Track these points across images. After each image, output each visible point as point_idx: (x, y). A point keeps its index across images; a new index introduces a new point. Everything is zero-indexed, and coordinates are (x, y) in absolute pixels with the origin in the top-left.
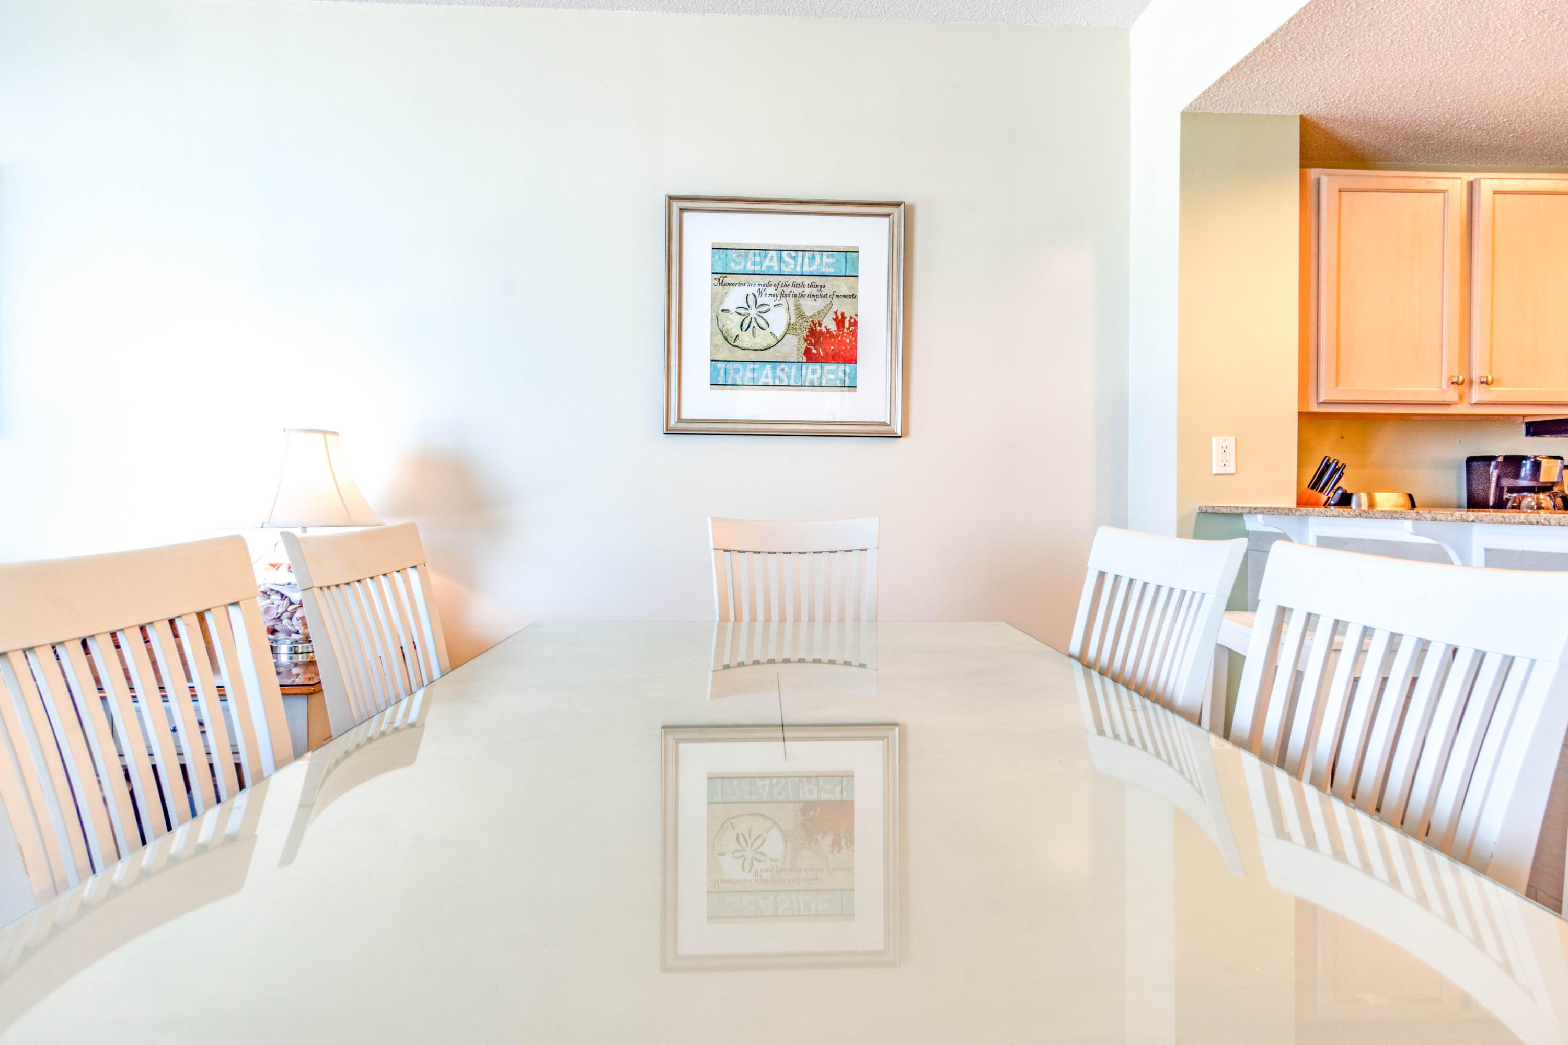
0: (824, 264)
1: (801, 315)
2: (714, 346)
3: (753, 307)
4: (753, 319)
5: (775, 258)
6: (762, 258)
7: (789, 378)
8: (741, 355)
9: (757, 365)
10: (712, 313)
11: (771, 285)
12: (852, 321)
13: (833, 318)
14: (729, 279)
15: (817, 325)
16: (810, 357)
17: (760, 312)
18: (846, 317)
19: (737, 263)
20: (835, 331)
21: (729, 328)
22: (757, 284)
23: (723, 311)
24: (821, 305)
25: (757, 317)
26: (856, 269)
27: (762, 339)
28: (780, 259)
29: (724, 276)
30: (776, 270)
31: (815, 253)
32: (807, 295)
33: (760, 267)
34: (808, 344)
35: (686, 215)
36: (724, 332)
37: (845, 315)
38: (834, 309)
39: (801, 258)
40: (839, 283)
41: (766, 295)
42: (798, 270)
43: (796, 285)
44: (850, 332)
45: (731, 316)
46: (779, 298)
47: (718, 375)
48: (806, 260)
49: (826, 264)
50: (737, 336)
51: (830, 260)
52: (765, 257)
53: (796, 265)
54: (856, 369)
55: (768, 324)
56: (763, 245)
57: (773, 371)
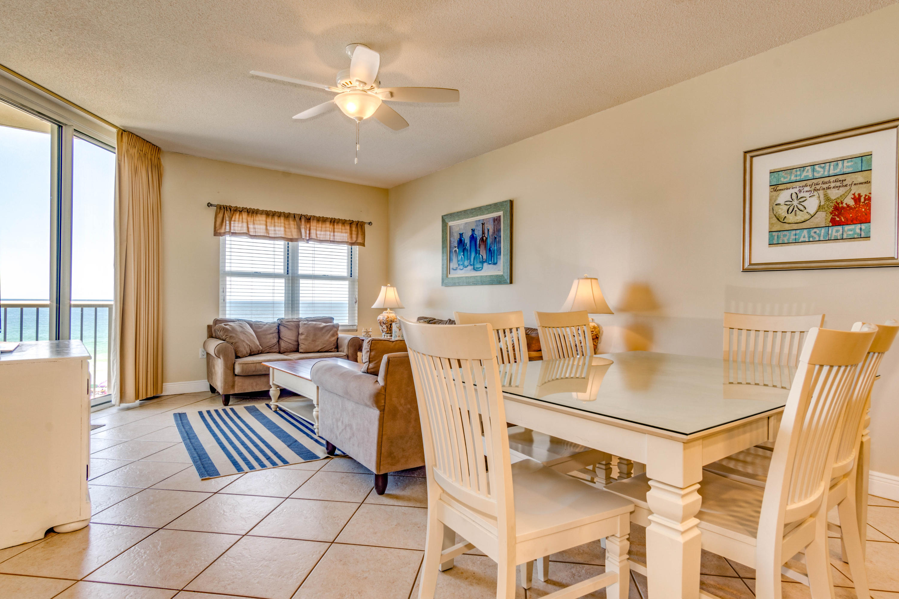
0: (845, 167)
1: (827, 199)
2: (771, 224)
3: (795, 200)
4: (795, 207)
5: (810, 170)
6: (802, 172)
7: (819, 236)
8: (787, 227)
9: (798, 232)
10: (770, 206)
11: (807, 186)
12: (867, 197)
13: (852, 198)
14: (780, 187)
15: (840, 204)
16: (834, 223)
17: (800, 202)
18: (862, 196)
19: (784, 178)
20: (853, 205)
21: (780, 213)
22: (798, 187)
23: (776, 205)
24: (843, 191)
25: (798, 205)
26: (870, 165)
27: (801, 216)
28: (814, 170)
29: (777, 186)
30: (811, 176)
31: (838, 162)
32: (832, 187)
33: (800, 177)
34: (833, 216)
35: (754, 159)
36: (777, 216)
37: (861, 195)
38: (852, 192)
39: (828, 167)
40: (856, 176)
41: (804, 192)
42: (826, 174)
43: (823, 183)
44: (865, 204)
45: (781, 207)
46: (812, 192)
47: (773, 239)
48: (832, 167)
49: (848, 166)
50: (785, 217)
51: (850, 164)
52: (804, 171)
53: (824, 171)
54: (870, 226)
55: (805, 208)
56: (802, 165)
57: (809, 233)
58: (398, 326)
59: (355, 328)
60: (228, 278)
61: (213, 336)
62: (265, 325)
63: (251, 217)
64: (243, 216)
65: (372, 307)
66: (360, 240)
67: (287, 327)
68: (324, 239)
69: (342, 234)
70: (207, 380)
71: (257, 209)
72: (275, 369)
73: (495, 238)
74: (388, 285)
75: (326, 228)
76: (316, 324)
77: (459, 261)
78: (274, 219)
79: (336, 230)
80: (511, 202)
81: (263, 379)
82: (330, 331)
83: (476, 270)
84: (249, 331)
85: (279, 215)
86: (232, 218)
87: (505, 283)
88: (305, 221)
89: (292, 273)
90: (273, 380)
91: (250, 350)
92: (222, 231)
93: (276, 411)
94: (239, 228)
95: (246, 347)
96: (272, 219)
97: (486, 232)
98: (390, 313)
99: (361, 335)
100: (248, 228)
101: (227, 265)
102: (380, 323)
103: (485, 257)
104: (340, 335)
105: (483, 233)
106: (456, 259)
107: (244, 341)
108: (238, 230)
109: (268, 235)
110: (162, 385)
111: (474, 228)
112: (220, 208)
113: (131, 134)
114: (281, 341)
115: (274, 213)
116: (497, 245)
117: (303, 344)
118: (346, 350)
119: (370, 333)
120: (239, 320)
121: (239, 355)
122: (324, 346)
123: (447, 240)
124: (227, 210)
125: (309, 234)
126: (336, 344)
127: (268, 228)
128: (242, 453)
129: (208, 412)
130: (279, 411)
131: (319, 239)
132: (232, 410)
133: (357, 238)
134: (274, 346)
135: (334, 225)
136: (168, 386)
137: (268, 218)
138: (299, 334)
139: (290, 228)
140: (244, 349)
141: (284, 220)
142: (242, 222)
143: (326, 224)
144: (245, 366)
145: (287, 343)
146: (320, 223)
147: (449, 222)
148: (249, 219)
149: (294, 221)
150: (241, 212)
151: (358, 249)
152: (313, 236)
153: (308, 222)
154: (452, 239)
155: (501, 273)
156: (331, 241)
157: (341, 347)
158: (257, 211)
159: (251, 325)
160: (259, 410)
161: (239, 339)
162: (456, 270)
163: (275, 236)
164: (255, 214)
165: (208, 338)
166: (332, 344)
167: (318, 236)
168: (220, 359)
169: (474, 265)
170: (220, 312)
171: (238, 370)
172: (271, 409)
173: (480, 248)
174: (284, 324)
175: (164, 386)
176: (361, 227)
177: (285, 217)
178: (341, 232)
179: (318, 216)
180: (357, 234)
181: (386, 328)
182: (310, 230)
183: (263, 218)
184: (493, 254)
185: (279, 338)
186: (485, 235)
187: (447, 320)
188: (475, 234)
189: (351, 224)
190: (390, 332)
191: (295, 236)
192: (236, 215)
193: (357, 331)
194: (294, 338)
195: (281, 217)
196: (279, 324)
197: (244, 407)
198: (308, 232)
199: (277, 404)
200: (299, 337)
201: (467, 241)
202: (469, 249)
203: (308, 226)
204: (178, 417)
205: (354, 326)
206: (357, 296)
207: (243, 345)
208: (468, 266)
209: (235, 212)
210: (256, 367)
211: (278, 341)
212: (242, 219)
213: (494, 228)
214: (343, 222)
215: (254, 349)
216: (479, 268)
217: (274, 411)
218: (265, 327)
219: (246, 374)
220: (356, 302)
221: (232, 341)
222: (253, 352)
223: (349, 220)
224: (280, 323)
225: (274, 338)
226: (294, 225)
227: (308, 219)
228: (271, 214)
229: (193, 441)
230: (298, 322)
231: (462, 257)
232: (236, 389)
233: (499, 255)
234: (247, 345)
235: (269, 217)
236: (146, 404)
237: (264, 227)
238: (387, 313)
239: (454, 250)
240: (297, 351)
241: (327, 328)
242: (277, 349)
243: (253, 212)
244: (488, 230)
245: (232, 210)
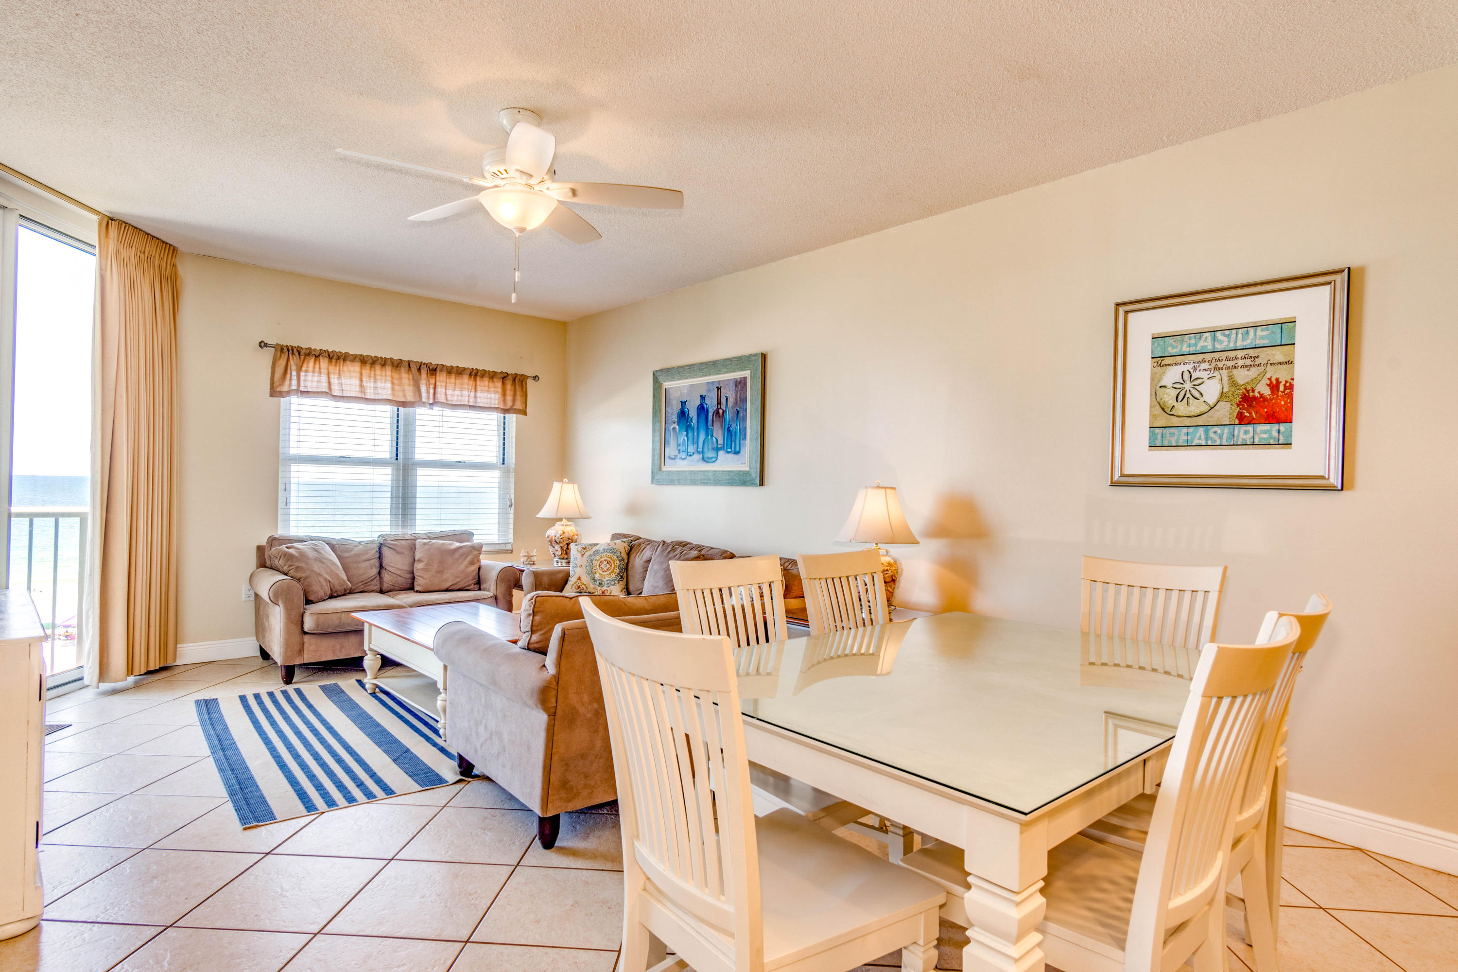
0: (1258, 337)
1: (1233, 383)
2: (1153, 416)
3: (1188, 382)
4: (1188, 392)
5: (1209, 338)
6: (1197, 340)
7: (1221, 438)
8: (1175, 421)
9: (1191, 430)
10: (1151, 389)
11: (1205, 362)
12: (1288, 384)
13: (1267, 384)
14: (1167, 361)
15: (1251, 391)
16: (1242, 420)
17: (1194, 385)
18: (1281, 382)
19: (1173, 347)
20: (1269, 395)
21: (1166, 400)
22: (1192, 362)
23: (1160, 387)
24: (1254, 373)
25: (1191, 389)
26: (1293, 337)
27: (1196, 407)
28: (1214, 339)
29: (1162, 359)
30: (1210, 348)
31: (1249, 329)
32: (1240, 366)
33: (1194, 348)
34: (1240, 409)
35: (1130, 315)
36: (1161, 404)
37: (1280, 380)
38: (1268, 376)
39: (1235, 335)
40: (1273, 352)
41: (1200, 370)
42: (1232, 346)
43: (1228, 359)
44: (1285, 394)
45: (1167, 391)
46: (1212, 372)
47: (1156, 439)
48: (1240, 336)
49: (1262, 337)
50: (1173, 406)
51: (1265, 333)
52: (1200, 338)
53: (1229, 341)
54: (1291, 428)
55: (1201, 394)
56: (1198, 329)
57: (1206, 433)
58: (579, 549)
59: (509, 547)
60: (294, 467)
61: (267, 565)
62: (356, 546)
63: (336, 366)
64: (322, 364)
65: (538, 516)
66: (519, 405)
67: (394, 549)
68: (459, 403)
69: (489, 394)
70: (254, 638)
71: (345, 353)
72: (373, 626)
73: (738, 412)
74: (565, 480)
75: (462, 384)
76: (443, 544)
77: (680, 445)
78: (375, 370)
79: (478, 388)
80: (764, 357)
81: (353, 639)
82: (467, 556)
83: (707, 462)
84: (330, 557)
85: (384, 362)
86: (302, 367)
87: (753, 484)
88: (427, 373)
89: (404, 459)
90: (370, 643)
91: (331, 589)
92: (285, 388)
93: (373, 694)
94: (315, 384)
95: (324, 584)
96: (370, 370)
97: (723, 401)
98: (566, 525)
99: (518, 562)
100: (329, 383)
101: (292, 444)
102: (551, 542)
103: (720, 441)
104: (485, 561)
105: (719, 403)
106: (676, 443)
107: (319, 575)
108: (312, 387)
109: (363, 397)
110: (176, 648)
111: (704, 394)
112: (282, 350)
113: (124, 225)
114: (383, 572)
115: (375, 359)
116: (741, 422)
117: (422, 577)
118: (493, 588)
119: (535, 559)
120: (312, 539)
121: (311, 598)
122: (458, 580)
123: (660, 411)
124: (293, 353)
125: (434, 394)
126: (477, 577)
127: (365, 384)
128: (314, 776)
129: (257, 696)
130: (380, 694)
131: (450, 403)
132: (298, 692)
133: (514, 401)
134: (372, 580)
135: (475, 380)
136: (187, 648)
137: (363, 368)
138: (415, 560)
139: (401, 385)
140: (319, 588)
141: (392, 372)
142: (320, 373)
143: (462, 379)
144: (322, 618)
145: (395, 576)
146: (453, 376)
147: (665, 381)
148: (332, 369)
149: (408, 374)
150: (317, 357)
151: (514, 420)
152: (441, 397)
153: (432, 375)
154: (669, 410)
155: (747, 469)
156: (470, 406)
157: (485, 582)
158: (345, 357)
159: (332, 547)
160: (345, 691)
161: (312, 571)
162: (675, 459)
163: (377, 398)
164: (342, 361)
165: (257, 568)
166: (471, 578)
167: (449, 398)
168: (278, 607)
169: (703, 452)
170: (280, 524)
171: (308, 625)
172: (366, 690)
173: (713, 426)
174: (390, 544)
175: (178, 649)
176: (520, 383)
177: (393, 366)
178: (488, 392)
179: (449, 365)
180: (514, 396)
181: (559, 549)
182: (435, 388)
183: (356, 367)
184: (733, 437)
185: (381, 566)
186: (722, 407)
187: (660, 540)
188: (706, 404)
189: (503, 378)
190: (566, 557)
191: (410, 397)
192: (308, 362)
193: (512, 553)
194: (406, 568)
195: (387, 366)
196: (381, 544)
197: (320, 686)
198: (432, 391)
199: (375, 682)
200: (415, 566)
201: (693, 414)
202: (696, 426)
203: (432, 381)
204: (204, 708)
205: (507, 545)
206: (513, 496)
207: (319, 581)
208: (693, 453)
209: (308, 357)
210: (340, 619)
211: (379, 573)
212: (320, 368)
213: (736, 396)
214: (492, 376)
215: (338, 587)
216: (712, 458)
217: (370, 694)
218: (356, 549)
219: (324, 632)
220: (510, 506)
221: (298, 575)
222: (336, 591)
223: (502, 372)
224: (382, 542)
225: (371, 568)
226: (409, 379)
227: (433, 370)
228: (370, 361)
229: (229, 753)
230: (413, 541)
231: (684, 439)
232: (305, 656)
233: (743, 440)
234: (326, 582)
235: (366, 366)
236: (145, 682)
237: (357, 382)
238: (563, 525)
239: (672, 427)
240: (411, 588)
241: (461, 551)
242: (376, 585)
243: (338, 358)
244: (727, 399)
245: (301, 354)
